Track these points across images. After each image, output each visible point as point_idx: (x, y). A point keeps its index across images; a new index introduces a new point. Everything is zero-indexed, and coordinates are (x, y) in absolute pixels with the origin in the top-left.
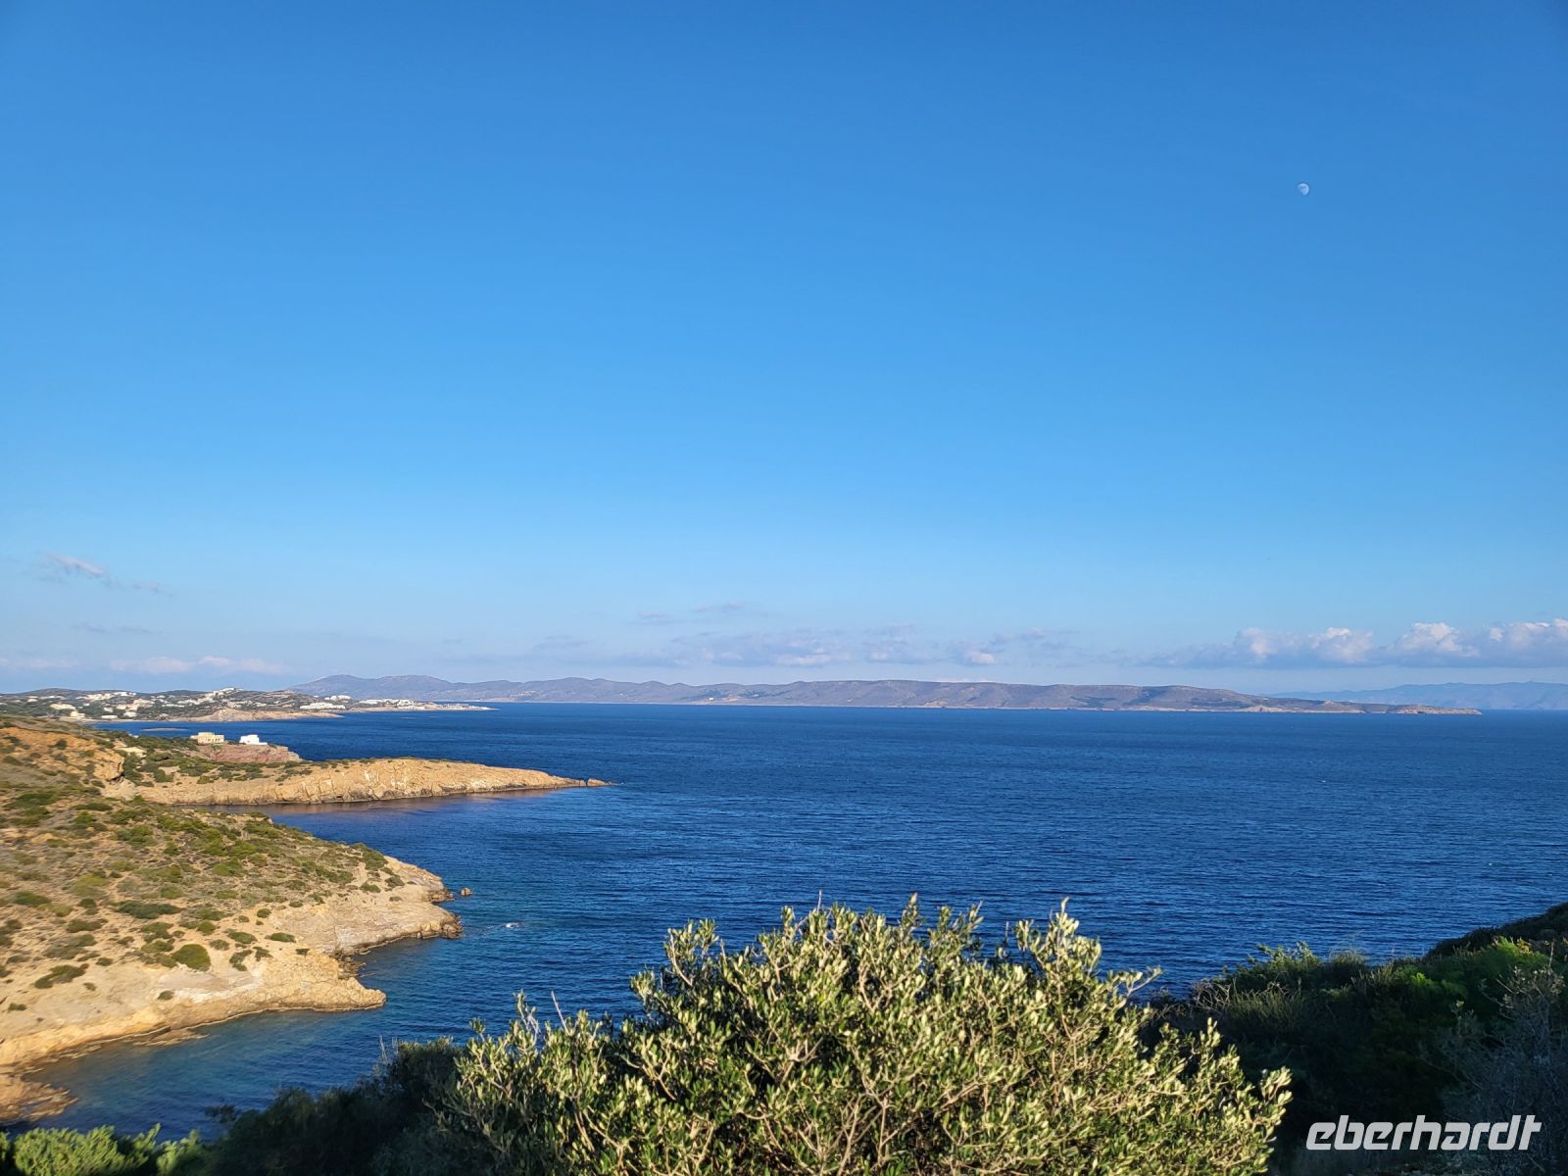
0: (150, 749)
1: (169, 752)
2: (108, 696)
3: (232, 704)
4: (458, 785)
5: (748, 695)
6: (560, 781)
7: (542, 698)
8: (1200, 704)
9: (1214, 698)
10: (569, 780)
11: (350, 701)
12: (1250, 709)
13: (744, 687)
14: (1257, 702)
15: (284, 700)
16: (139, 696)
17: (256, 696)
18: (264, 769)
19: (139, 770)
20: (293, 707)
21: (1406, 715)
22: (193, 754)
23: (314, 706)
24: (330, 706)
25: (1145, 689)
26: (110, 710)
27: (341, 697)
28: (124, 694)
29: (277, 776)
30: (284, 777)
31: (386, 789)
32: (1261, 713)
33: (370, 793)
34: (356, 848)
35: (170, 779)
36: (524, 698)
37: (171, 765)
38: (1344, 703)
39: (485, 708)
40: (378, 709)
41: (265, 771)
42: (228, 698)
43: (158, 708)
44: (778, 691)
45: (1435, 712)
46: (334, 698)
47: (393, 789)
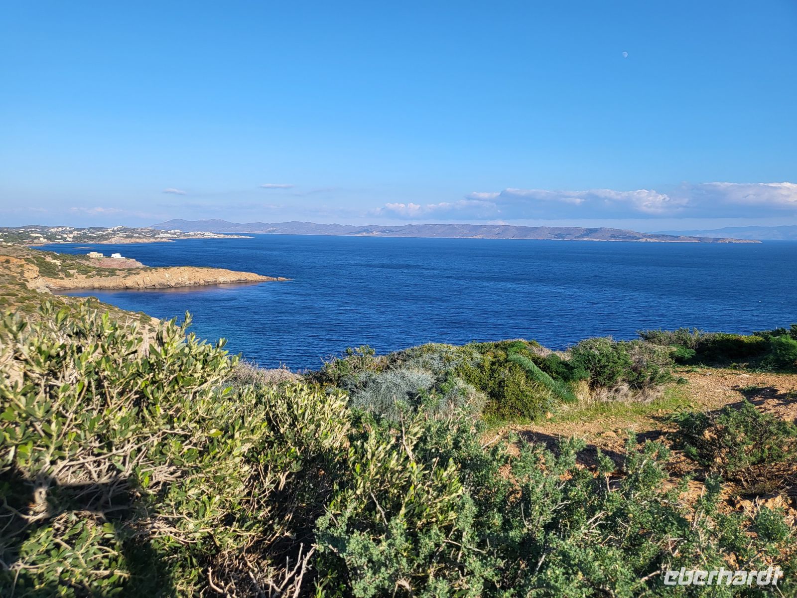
0: (64, 261)
1: (74, 262)
2: (60, 229)
3: (121, 235)
4: (213, 280)
5: (383, 232)
6: (264, 278)
7: (279, 232)
8: (615, 237)
9: (623, 235)
10: (269, 277)
11: (181, 233)
12: (641, 240)
13: (381, 227)
14: (645, 236)
15: (147, 232)
16: (75, 229)
17: (133, 230)
18: (117, 271)
19: (57, 271)
20: (152, 236)
21: (722, 243)
22: (87, 263)
23: (162, 235)
24: (170, 235)
25: (587, 229)
26: (60, 237)
27: (176, 231)
28: (68, 229)
29: (124, 275)
30: (127, 276)
31: (176, 281)
32: (646, 242)
33: (169, 284)
34: (138, 314)
35: (72, 276)
36: (270, 232)
37: (73, 269)
38: (690, 237)
39: (248, 237)
40: (194, 237)
41: (118, 272)
42: (119, 231)
43: (84, 236)
44: (398, 230)
45: (737, 242)
46: (172, 231)
47: (180, 282)
